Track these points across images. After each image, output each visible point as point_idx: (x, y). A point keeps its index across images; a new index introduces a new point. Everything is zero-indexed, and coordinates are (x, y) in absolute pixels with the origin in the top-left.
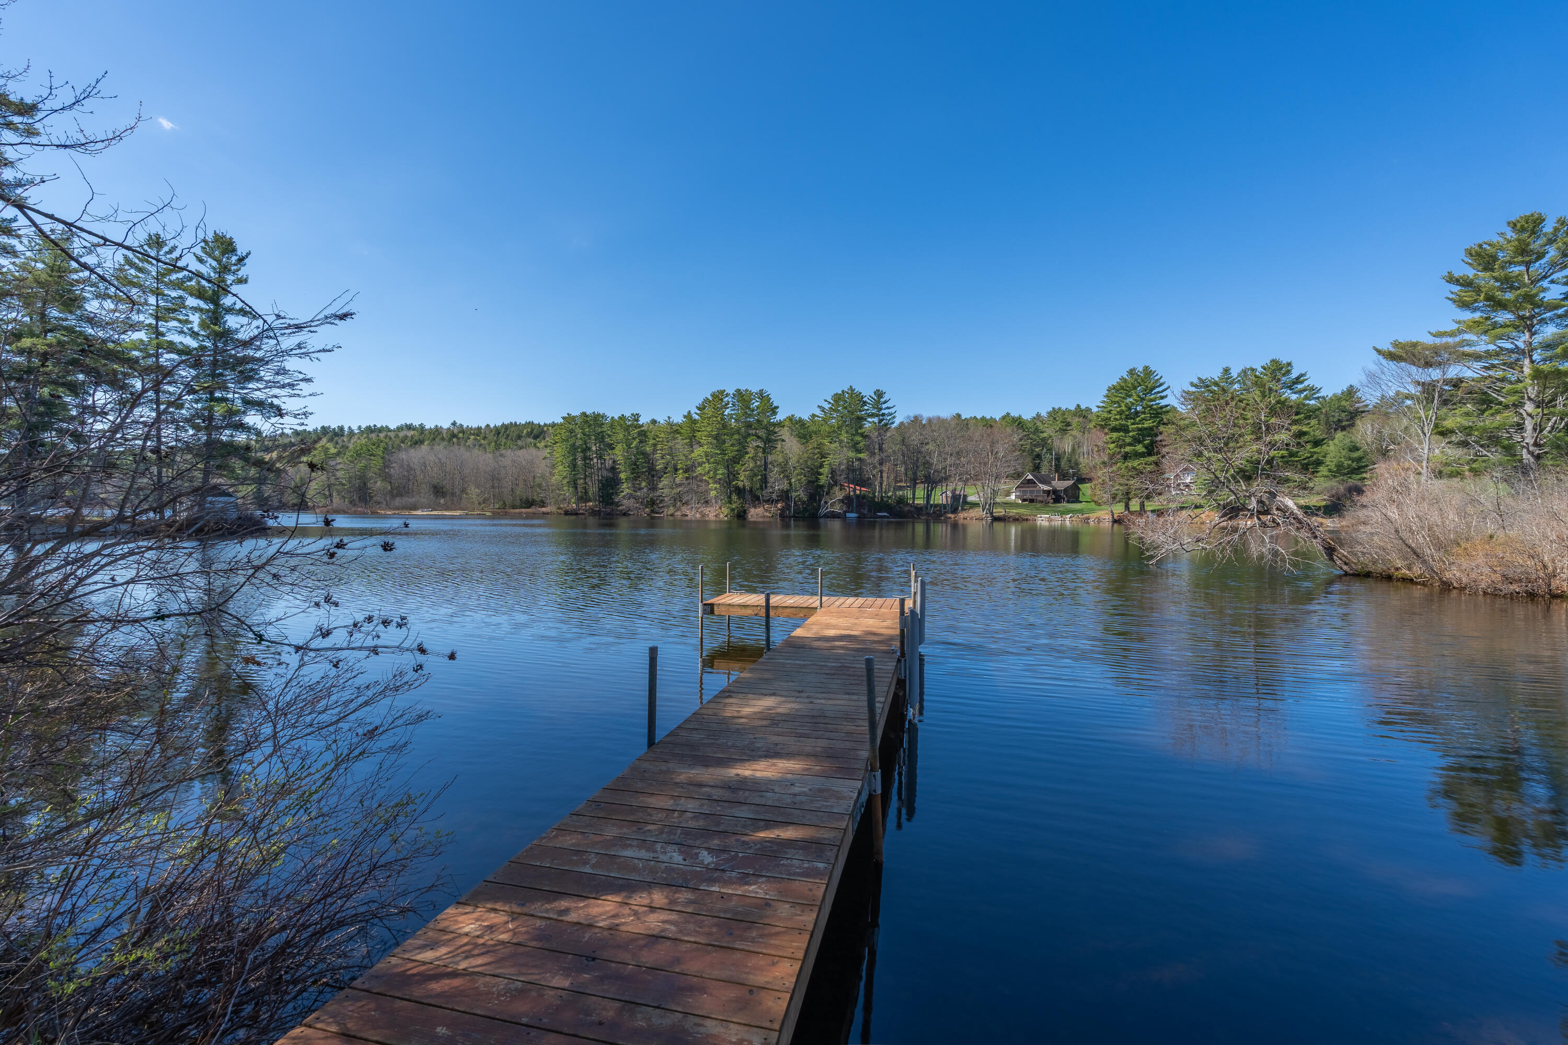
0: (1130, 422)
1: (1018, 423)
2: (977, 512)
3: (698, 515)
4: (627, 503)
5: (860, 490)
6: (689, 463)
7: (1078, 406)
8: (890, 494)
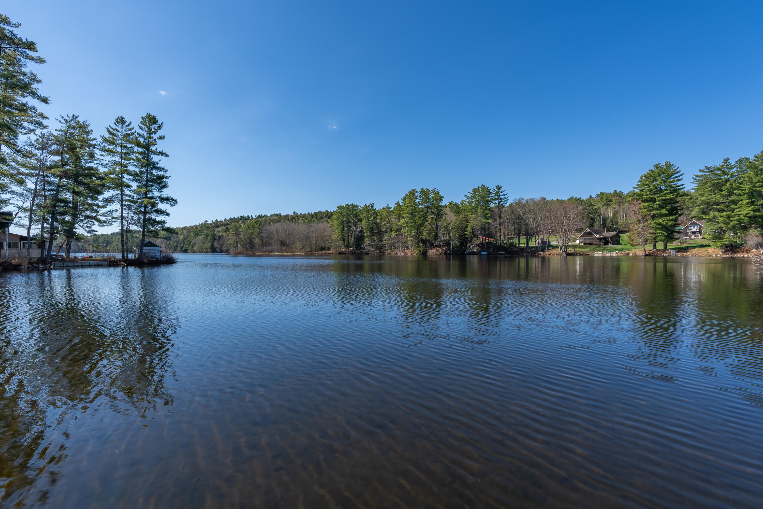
0: (656, 196)
1: (579, 201)
2: (557, 251)
3: (403, 254)
4: (368, 248)
5: (489, 240)
6: (398, 227)
7: (615, 191)
8: (505, 242)
